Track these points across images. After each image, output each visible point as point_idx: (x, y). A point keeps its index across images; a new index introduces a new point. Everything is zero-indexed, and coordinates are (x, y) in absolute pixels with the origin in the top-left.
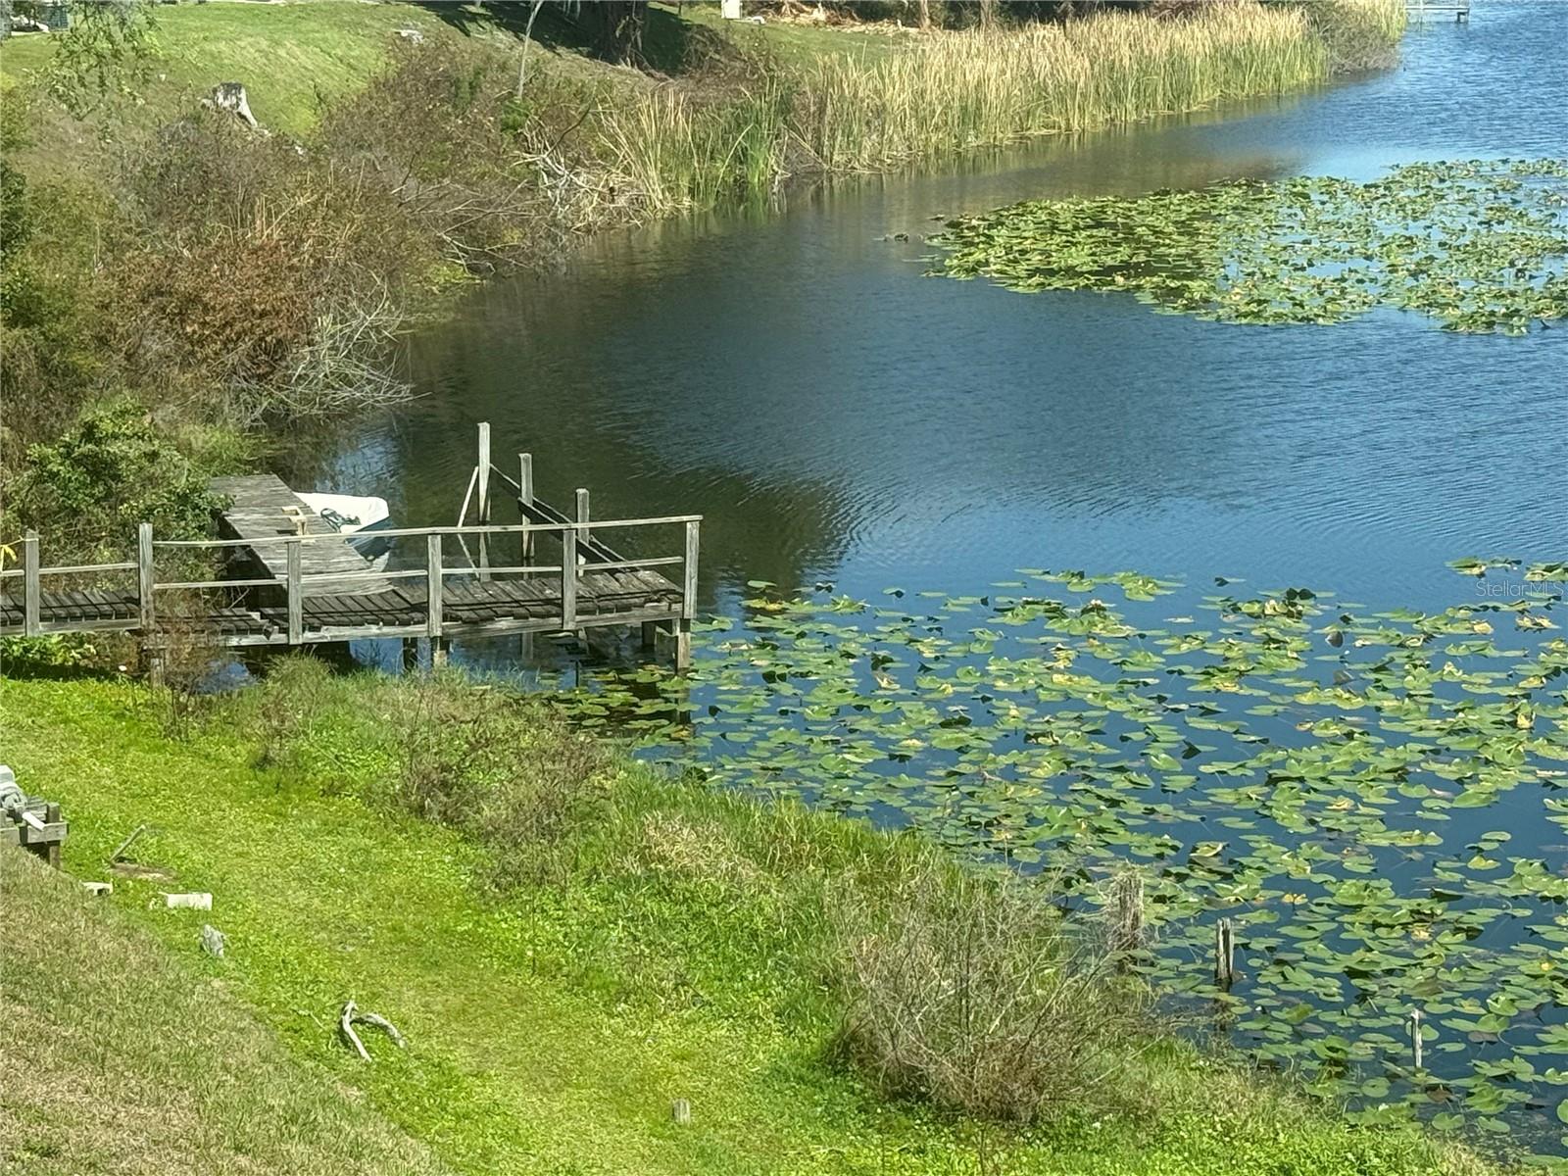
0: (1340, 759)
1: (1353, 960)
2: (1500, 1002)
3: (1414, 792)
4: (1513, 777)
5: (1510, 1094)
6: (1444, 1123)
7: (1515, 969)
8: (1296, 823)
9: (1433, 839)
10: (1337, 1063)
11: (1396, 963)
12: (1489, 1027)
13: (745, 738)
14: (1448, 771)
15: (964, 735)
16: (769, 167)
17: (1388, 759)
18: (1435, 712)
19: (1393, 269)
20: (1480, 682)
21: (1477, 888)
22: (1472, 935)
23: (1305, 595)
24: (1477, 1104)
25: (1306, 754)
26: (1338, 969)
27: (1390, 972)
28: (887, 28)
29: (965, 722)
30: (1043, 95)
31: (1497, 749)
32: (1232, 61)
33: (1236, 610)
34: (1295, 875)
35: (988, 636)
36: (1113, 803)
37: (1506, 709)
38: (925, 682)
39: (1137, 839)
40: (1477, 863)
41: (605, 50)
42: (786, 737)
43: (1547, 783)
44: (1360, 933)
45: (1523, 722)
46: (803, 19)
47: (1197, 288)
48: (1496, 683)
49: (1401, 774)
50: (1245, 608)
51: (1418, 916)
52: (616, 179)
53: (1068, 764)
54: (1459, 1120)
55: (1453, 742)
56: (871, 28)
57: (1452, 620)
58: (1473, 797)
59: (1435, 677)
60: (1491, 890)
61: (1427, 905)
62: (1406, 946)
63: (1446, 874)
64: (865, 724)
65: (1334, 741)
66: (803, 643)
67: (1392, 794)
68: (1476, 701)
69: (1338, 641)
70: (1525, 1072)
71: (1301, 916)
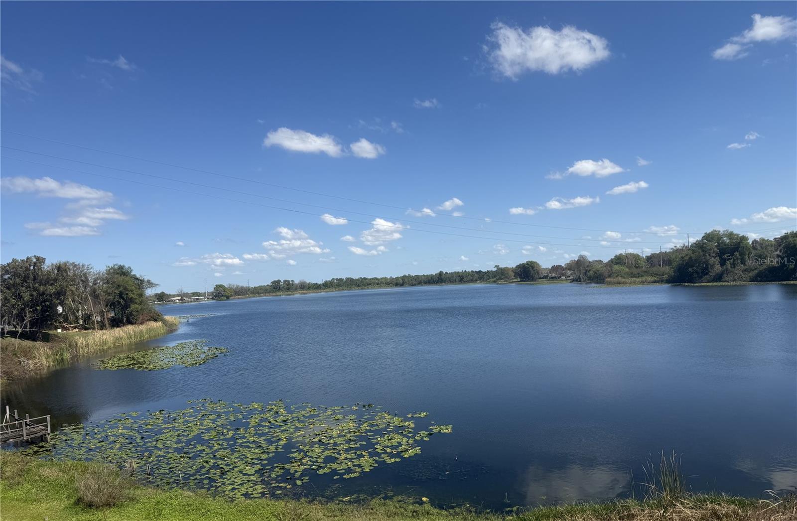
0: (168, 435)
1: (170, 466)
2: (194, 467)
3: (181, 438)
4: (196, 433)
5: (196, 481)
6: (185, 488)
7: (197, 462)
8: (161, 446)
9: (184, 444)
10: (167, 483)
11: (178, 465)
12: (193, 471)
13: (61, 451)
14: (185, 434)
15: (103, 443)
16: (67, 355)
17: (177, 433)
18: (184, 425)
19: (177, 359)
20: (191, 419)
21: (191, 451)
22: (190, 458)
23: (163, 410)
24: (191, 484)
25: (163, 435)
26: (168, 468)
27: (177, 467)
28: (90, 331)
29: (103, 441)
30: (119, 339)
31: (194, 429)
32: (150, 330)
33: (151, 415)
34: (161, 455)
35: (108, 426)
36: (130, 449)
37: (195, 422)
38: (96, 436)
39: (134, 454)
40: (190, 447)
41: (35, 340)
42: (69, 450)
43: (202, 432)
44: (172, 462)
45: (198, 424)
46: (74, 331)
47: (145, 366)
48: (194, 419)
49: (179, 435)
50: (153, 414)
51: (181, 457)
52: (37, 361)
53: (122, 445)
54: (188, 487)
55: (187, 429)
56: (86, 331)
57: (187, 410)
58: (190, 436)
59: (184, 420)
60: (193, 451)
61: (182, 455)
62: (179, 462)
63: (186, 450)
64: (84, 445)
65: (168, 432)
66: (72, 434)
67: (177, 439)
68: (191, 422)
69: (169, 417)
70: (198, 477)
71: (162, 461)
